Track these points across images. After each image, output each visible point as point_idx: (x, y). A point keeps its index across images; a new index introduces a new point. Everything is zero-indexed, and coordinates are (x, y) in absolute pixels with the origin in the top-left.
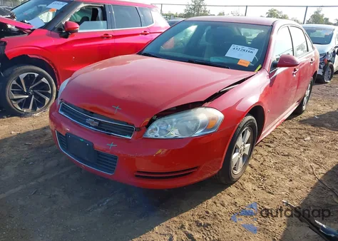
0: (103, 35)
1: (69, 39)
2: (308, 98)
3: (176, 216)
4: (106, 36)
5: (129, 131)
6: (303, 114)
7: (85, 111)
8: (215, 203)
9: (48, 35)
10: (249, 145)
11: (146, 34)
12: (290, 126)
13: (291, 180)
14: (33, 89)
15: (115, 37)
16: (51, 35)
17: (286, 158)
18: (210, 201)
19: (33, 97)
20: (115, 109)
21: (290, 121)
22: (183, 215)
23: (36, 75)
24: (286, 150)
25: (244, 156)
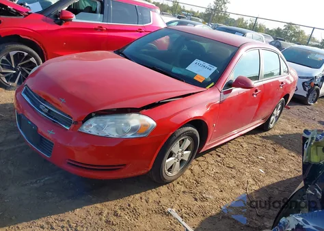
0: (97, 27)
1: (62, 26)
2: (277, 118)
3: (101, 203)
4: (100, 28)
5: (68, 123)
6: (270, 132)
7: (40, 98)
8: (141, 198)
9: (43, 20)
10: (189, 152)
11: (141, 32)
12: (250, 141)
13: (221, 191)
14: (22, 66)
15: (108, 30)
16: (46, 21)
17: (230, 170)
18: (137, 196)
19: (20, 73)
20: (61, 101)
21: (253, 136)
22: (107, 203)
23: (26, 54)
24: (232, 163)
25: (182, 161)
